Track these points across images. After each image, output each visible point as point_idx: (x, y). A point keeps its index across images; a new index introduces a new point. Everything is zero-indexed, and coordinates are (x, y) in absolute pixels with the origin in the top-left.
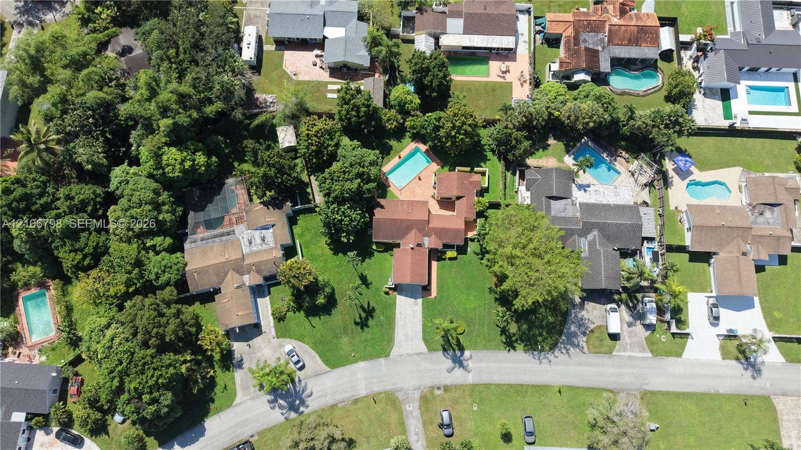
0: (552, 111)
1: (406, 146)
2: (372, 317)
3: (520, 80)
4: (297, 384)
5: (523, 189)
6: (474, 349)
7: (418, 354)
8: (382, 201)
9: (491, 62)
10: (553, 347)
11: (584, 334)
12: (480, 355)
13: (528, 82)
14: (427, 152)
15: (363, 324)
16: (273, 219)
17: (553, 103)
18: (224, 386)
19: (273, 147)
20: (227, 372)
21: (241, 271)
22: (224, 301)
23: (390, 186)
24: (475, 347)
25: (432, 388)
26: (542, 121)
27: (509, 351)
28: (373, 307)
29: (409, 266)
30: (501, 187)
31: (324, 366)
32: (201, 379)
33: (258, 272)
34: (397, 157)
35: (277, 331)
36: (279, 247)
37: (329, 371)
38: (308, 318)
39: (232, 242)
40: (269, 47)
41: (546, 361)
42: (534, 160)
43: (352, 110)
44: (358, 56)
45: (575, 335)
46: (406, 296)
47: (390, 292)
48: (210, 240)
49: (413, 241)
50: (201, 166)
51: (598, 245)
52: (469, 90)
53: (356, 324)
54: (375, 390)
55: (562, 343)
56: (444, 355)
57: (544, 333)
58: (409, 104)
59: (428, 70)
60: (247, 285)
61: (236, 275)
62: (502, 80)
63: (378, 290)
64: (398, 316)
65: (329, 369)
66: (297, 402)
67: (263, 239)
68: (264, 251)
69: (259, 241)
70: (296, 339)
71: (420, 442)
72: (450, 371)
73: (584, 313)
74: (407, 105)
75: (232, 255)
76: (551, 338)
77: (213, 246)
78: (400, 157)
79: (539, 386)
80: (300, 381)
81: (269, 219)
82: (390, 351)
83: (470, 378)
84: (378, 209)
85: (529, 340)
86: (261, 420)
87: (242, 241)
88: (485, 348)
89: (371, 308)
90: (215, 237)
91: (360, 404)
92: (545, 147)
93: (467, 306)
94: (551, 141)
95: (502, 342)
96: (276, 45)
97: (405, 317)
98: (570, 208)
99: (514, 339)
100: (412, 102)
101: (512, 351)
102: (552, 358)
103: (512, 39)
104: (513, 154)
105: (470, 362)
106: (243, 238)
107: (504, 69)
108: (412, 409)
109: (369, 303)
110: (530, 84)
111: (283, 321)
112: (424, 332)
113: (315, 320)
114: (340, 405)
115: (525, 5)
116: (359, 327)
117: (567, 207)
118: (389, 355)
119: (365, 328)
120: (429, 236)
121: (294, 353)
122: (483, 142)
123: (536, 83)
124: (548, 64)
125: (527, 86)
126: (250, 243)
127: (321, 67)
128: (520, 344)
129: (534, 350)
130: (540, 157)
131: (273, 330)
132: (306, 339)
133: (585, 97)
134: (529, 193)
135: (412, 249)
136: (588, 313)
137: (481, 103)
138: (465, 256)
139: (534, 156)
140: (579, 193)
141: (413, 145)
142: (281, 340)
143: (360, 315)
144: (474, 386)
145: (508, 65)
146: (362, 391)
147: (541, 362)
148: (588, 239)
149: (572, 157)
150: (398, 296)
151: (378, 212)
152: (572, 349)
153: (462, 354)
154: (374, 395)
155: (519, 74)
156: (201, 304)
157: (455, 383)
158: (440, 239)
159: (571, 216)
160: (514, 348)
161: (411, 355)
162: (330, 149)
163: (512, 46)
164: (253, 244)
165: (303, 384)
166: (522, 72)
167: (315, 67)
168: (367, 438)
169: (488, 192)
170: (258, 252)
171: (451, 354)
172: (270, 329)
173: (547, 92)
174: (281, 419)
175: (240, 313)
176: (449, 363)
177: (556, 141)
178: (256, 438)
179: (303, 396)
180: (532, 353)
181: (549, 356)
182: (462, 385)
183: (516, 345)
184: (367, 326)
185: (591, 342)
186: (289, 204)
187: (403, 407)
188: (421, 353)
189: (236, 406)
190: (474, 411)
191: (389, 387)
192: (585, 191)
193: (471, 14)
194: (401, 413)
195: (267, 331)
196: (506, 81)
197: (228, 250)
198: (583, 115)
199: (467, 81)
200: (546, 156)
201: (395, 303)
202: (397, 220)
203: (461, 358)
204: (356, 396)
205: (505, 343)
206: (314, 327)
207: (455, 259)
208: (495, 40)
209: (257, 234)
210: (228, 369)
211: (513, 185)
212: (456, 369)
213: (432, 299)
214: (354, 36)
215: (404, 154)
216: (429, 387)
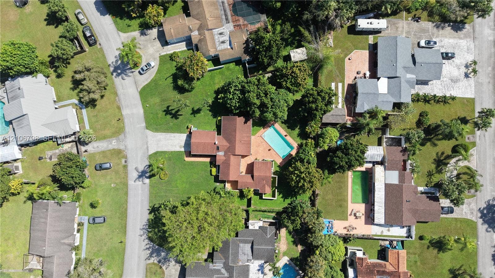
0: (319, 249)
1: (295, 141)
2: (172, 118)
3: (350, 226)
4: (131, 70)
5: (261, 224)
6: (150, 186)
7: (147, 148)
8: (250, 122)
9: (364, 205)
10: (150, 239)
11: (159, 262)
12: (146, 190)
13: (348, 233)
14: (290, 155)
15: (167, 111)
16: (236, 47)
17: (326, 250)
18: (130, 25)
19: (292, 46)
20: (138, 26)
21: (201, 29)
22: (180, 20)
23: (264, 129)
24: (152, 186)
25: (125, 157)
26: (311, 241)
27: (149, 210)
28: (179, 118)
29: (203, 141)
30: (263, 209)
31: (141, 87)
32: (131, 9)
33: (200, 40)
34: (286, 134)
35: (164, 56)
36: (217, 53)
37: (138, 91)
38: (171, 75)
39: (221, 22)
40: (371, 39)
41: (142, 233)
42: (285, 234)
43: (314, 98)
44: (363, 103)
45: (158, 255)
46: (186, 140)
47: (189, 130)
48: (222, 7)
49: (221, 144)
51: (217, 276)
52: (340, 188)
53: (168, 107)
54: (126, 120)
55: (153, 246)
56: (146, 166)
57: (160, 234)
58: (323, 141)
59: (347, 154)
60: (192, 34)
61: (197, 26)
62: (349, 213)
63: (190, 122)
64: (173, 135)
65: (139, 90)
66: (119, 71)
67: (223, 42)
68: (214, 43)
69: (222, 39)
70: (159, 68)
71: (93, 149)
72: (136, 169)
73: (173, 263)
74: (322, 139)
75: (211, 22)
76: (157, 238)
77: (218, 10)
78: (286, 136)
79: (126, 227)
80: (132, 72)
81: (236, 45)
82: (150, 130)
83: (131, 182)
84: (244, 120)
85: (156, 223)
86: (109, 49)
87: (222, 28)
88: (151, 193)
89: (178, 116)
90: (225, 11)
91: (117, 110)
92: (295, 243)
93: (178, 182)
94: (300, 248)
95: (155, 205)
96: (373, 44)
97: (172, 140)
98: (245, 258)
99: (157, 213)
100: (324, 143)
101: (149, 212)
102: (143, 237)
103: (382, 222)
104: (285, 218)
105: (141, 183)
106: (224, 29)
107: (357, 215)
108: (114, 144)
109: (181, 115)
110: (346, 234)
111: (170, 60)
112: (162, 152)
113: (170, 80)
114: (117, 98)
115: (414, 234)
116: (166, 109)
117: (246, 256)
118: (147, 129)
119: (165, 113)
120: (225, 155)
121: (148, 67)
122: (298, 197)
123: (346, 239)
124: (362, 249)
125: (344, 232)
126: (221, 34)
127: (356, 78)
128: (153, 216)
129: (149, 226)
130: (287, 239)
131: (165, 53)
132: (159, 74)
133: (332, 275)
134: (258, 228)
135: (215, 144)
136: (174, 266)
137: (330, 196)
138: (213, 181)
139: (288, 234)
140: (257, 265)
141: (295, 145)
142: (158, 59)
143: (173, 109)
144: (126, 185)
145: (361, 217)
146: (125, 112)
147: (141, 229)
148: (222, 269)
149: (288, 263)
150: (186, 135)
151: (241, 120)
152: (149, 252)
153: (147, 178)
154: (123, 120)
155: (354, 226)
156: (182, 7)
157: (129, 172)
158: (222, 163)
159: (239, 258)
160: (150, 213)
161: (147, 144)
162: (284, 83)
163: (376, 221)
164: (219, 36)
165: (130, 74)
166: (356, 228)
167: (356, 73)
168: (97, 116)
169: (260, 199)
170: (214, 39)
171: (147, 170)
172: (165, 52)
173: (335, 246)
174: (110, 62)
175: (172, 30)
176: (141, 168)
177: (300, 251)
178: (99, 47)
179: (123, 75)
180: (147, 225)
181: (145, 235)
182: (127, 177)
183: (153, 214)
184: (166, 115)
185: (153, 266)
186: (248, 58)
187: (114, 138)
188: (148, 150)
189: (118, 33)
190: (111, 184)
191: (127, 129)
192: (259, 270)
193: (402, 190)
194: (111, 137)
195: (164, 50)
196: (349, 216)
197: (215, 19)
198: (313, 272)
199: (348, 186)
200: (288, 244)
201: (181, 133)
202: (236, 132)
203: (144, 177)
204: (122, 108)
205: (154, 207)
206: (166, 80)
207: (211, 175)
208: (381, 208)
209: (226, 38)
210: (140, 27)
211: (266, 218)
212: (138, 173)
213: (184, 157)
214: (380, 100)
215: (288, 138)
216: (126, 155)
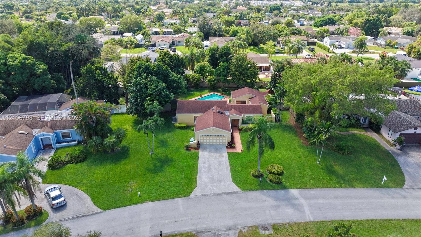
2: (169, 165)
7: (228, 194)
15: (156, 170)
21: (34, 126)
24: (303, 186)
28: (171, 159)
29: (212, 119)
31: (94, 207)
34: (199, 97)
38: (90, 168)
41: (399, 196)
50: (40, 69)
53: (148, 170)
60: (34, 135)
61: (27, 128)
63: (178, 148)
64: (201, 165)
65: (100, 210)
70: (67, 184)
72: (275, 208)
73: (413, 159)
82: (191, 192)
89: (168, 159)
97: (209, 166)
99: (347, 178)
101: (351, 189)
102: (404, 193)
105: (300, 201)
109: (167, 156)
112: (233, 175)
113: (97, 169)
116: (151, 173)
118: (189, 195)
119: (158, 173)
120: (229, 110)
136: (418, 159)
141: (211, 93)
142: (46, 185)
143: (154, 164)
144: (318, 223)
150: (200, 152)
153: (288, 193)
157: (288, 222)
158: (239, 112)
160: (352, 186)
176: (272, 201)
181: (399, 191)
184: (162, 172)
188: (232, 193)
191: (187, 228)
205: (337, 182)
212: (284, 207)
213: (238, 153)
215: (204, 96)
216: (249, 227)
